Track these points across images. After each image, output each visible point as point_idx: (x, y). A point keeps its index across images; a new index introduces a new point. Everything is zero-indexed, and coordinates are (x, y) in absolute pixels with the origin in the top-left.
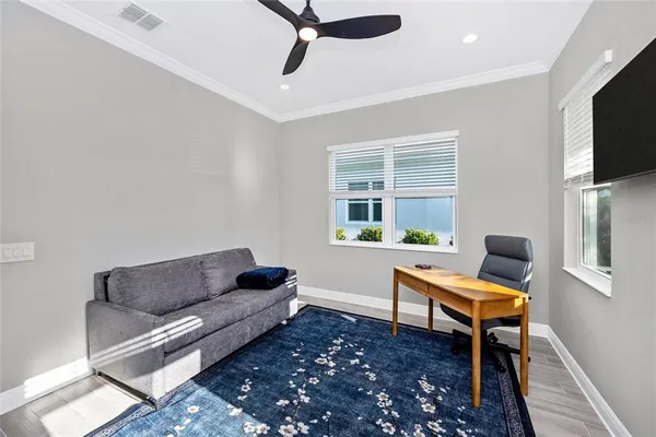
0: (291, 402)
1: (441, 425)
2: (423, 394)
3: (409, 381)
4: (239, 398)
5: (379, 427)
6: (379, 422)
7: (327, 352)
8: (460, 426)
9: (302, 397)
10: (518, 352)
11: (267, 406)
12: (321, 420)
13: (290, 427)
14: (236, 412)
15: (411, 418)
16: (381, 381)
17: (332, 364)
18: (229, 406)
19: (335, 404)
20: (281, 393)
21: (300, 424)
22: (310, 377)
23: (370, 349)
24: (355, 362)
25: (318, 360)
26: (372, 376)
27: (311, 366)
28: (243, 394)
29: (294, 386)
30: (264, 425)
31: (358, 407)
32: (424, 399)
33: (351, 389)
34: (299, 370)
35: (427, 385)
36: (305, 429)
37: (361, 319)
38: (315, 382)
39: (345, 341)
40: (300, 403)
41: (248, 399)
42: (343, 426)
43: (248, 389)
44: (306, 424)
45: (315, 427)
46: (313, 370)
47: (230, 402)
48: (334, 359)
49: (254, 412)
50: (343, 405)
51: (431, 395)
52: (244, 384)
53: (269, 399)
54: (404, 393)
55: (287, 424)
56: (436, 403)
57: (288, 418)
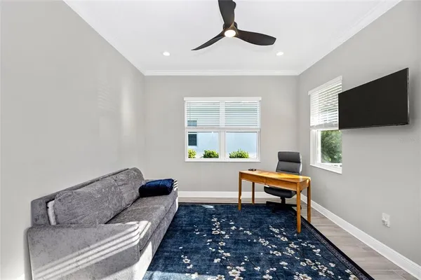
0: (221, 259)
1: (295, 244)
2: (277, 234)
3: (266, 230)
4: (188, 267)
5: (273, 254)
6: (271, 252)
7: (215, 227)
8: (301, 242)
9: (224, 254)
10: (295, 206)
11: (210, 266)
12: (245, 261)
13: (234, 271)
14: (195, 276)
15: (281, 246)
16: (254, 234)
17: (223, 233)
18: (187, 274)
19: (244, 251)
20: (211, 256)
21: (237, 267)
22: (218, 242)
23: (235, 220)
24: (233, 228)
25: (213, 232)
26: (248, 232)
27: (213, 236)
28: (189, 265)
29: (214, 250)
30: (219, 276)
31: (256, 249)
32: (279, 236)
33: (245, 242)
34: (209, 241)
35: (274, 230)
36: (242, 269)
37: (215, 205)
38: (224, 244)
39: (218, 218)
40: (227, 258)
41: (194, 266)
42: (258, 260)
43: (189, 261)
44: (240, 266)
45: (246, 266)
46: (216, 239)
47: (185, 272)
48: (221, 230)
49: (205, 272)
50: (248, 251)
51: (281, 233)
52: (183, 259)
53: (207, 262)
54: (269, 236)
55: (231, 270)
56: (285, 236)
57: (228, 267)
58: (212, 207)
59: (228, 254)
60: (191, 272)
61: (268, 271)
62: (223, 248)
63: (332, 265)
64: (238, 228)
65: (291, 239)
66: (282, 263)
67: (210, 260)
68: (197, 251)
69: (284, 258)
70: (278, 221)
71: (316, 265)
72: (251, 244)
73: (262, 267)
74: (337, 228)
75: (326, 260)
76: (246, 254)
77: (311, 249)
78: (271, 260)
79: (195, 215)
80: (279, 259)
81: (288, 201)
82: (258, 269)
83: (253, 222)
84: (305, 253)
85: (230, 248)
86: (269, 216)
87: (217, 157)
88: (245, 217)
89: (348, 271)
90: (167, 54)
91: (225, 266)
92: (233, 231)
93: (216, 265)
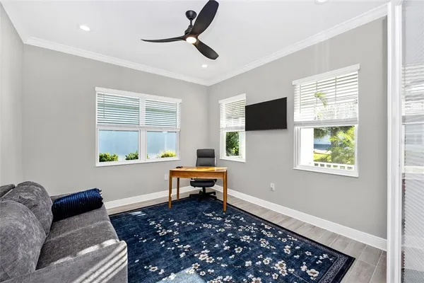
0: (185, 252)
1: (227, 220)
2: (212, 217)
3: (202, 217)
4: (160, 273)
6: (217, 231)
7: (158, 229)
8: (230, 217)
9: (185, 247)
11: (180, 261)
12: (205, 245)
13: (202, 256)
14: (172, 276)
15: (221, 224)
16: (196, 223)
17: (171, 231)
18: (164, 279)
19: (199, 238)
20: (174, 254)
21: (202, 252)
22: (172, 241)
23: (172, 217)
24: (176, 224)
25: (160, 234)
26: (191, 223)
27: (163, 238)
28: (160, 271)
29: (173, 248)
30: (193, 265)
31: (206, 233)
32: (215, 218)
33: (194, 232)
34: (162, 243)
35: (208, 215)
36: (206, 251)
37: (142, 210)
38: (178, 240)
39: (156, 220)
40: (189, 249)
41: (165, 269)
42: (213, 240)
43: (156, 268)
44: (204, 250)
45: (208, 248)
46: (168, 238)
47: (161, 279)
48: (167, 229)
49: (180, 268)
50: (201, 237)
51: (214, 215)
52: (148, 270)
53: (175, 260)
54: (208, 220)
55: (199, 256)
56: (218, 217)
57: (196, 255)
58: (140, 212)
59: (188, 246)
60: (166, 275)
61: (224, 244)
62: (179, 243)
63: (254, 224)
64: (180, 223)
65: (224, 217)
66: (229, 235)
67: (176, 258)
68: (157, 256)
69: (227, 231)
70: (207, 208)
71: (247, 228)
72: (199, 231)
73: (219, 243)
74: (243, 202)
75: (250, 223)
76: (202, 239)
77: (239, 219)
78: (221, 236)
79: (127, 225)
80: (225, 234)
81: (208, 190)
82: (217, 246)
83: (189, 214)
84: (236, 223)
85: (185, 241)
86: (198, 206)
87: (112, 160)
88: (179, 212)
89: (262, 224)
90: (85, 28)
91: (193, 256)
92: (178, 227)
93: (185, 258)
